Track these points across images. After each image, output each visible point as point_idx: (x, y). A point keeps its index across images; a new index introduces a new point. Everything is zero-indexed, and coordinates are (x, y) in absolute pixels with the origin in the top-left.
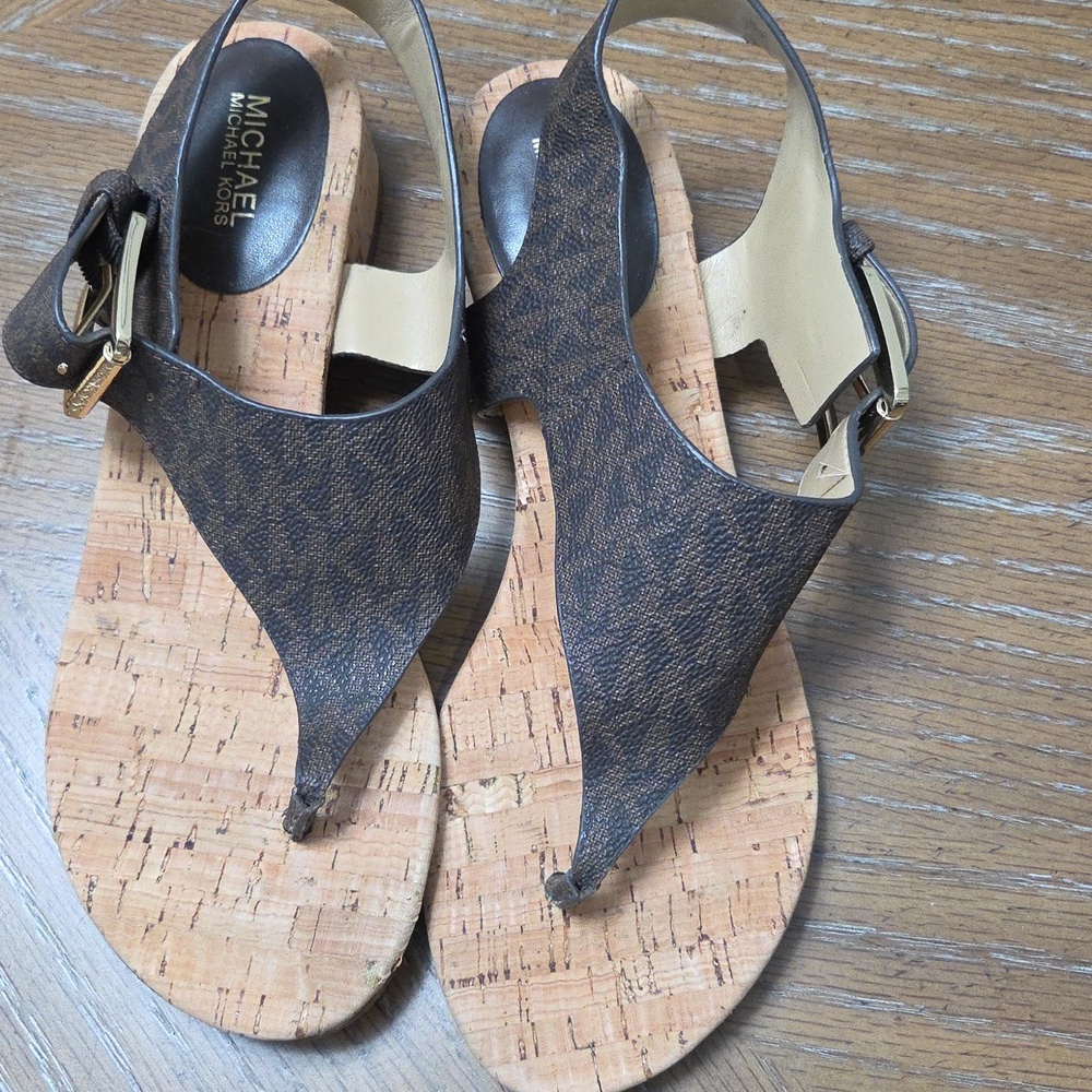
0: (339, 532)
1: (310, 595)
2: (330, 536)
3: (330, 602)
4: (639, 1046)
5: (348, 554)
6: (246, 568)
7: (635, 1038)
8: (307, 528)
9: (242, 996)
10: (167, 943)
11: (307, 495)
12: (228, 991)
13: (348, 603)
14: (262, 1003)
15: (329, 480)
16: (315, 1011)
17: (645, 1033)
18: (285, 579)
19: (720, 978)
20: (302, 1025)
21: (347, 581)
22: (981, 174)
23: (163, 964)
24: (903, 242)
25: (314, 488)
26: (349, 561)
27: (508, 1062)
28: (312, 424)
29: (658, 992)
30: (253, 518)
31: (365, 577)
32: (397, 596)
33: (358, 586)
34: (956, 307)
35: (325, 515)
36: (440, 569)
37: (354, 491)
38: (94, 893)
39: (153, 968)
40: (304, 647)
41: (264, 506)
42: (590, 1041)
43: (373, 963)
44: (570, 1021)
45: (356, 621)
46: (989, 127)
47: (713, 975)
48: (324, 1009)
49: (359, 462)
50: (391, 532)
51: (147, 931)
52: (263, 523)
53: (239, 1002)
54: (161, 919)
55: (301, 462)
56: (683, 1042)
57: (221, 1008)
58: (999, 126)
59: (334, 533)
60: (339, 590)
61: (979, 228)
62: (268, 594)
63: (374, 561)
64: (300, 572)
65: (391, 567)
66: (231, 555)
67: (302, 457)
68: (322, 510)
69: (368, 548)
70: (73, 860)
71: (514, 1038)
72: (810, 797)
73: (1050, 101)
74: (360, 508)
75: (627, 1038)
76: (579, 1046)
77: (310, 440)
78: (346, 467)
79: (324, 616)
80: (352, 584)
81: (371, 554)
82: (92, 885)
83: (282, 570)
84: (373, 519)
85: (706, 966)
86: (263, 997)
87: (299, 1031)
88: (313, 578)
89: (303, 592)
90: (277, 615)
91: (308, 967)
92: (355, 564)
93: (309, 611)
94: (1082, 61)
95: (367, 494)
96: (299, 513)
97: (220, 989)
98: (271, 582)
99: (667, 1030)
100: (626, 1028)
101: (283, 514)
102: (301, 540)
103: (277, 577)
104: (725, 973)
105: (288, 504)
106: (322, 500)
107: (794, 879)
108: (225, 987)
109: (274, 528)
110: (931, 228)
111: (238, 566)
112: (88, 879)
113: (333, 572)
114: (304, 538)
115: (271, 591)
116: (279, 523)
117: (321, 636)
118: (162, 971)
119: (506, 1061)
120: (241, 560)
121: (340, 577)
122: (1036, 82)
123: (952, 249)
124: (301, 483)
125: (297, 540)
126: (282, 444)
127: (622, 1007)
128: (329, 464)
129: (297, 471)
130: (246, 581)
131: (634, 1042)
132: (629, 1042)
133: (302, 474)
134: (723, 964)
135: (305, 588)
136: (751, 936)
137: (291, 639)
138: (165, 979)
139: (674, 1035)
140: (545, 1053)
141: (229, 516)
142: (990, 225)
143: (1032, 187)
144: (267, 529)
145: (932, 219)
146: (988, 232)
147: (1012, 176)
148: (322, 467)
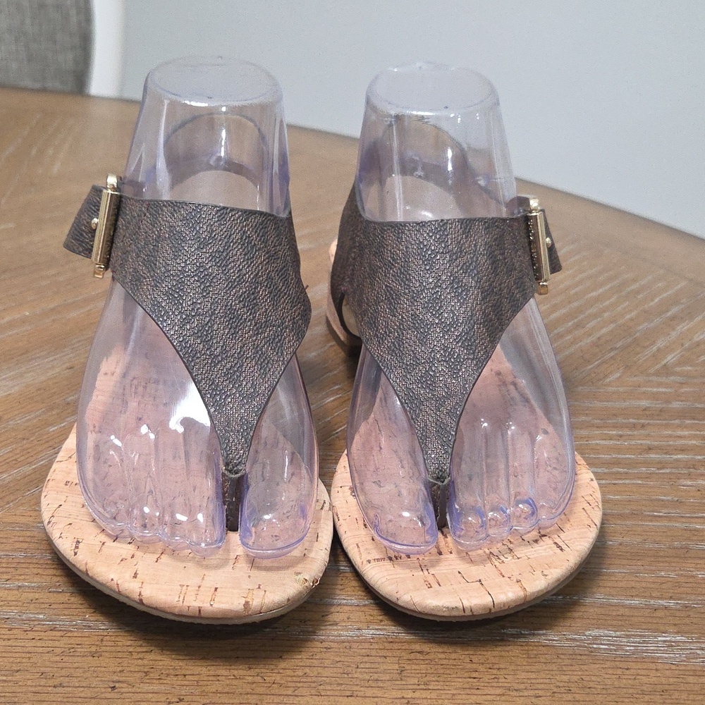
1: (212, 326)
2: (228, 284)
3: (226, 331)
5: (240, 297)
8: (212, 279)
9: (199, 588)
10: (138, 566)
11: (213, 258)
12: (188, 586)
13: (237, 334)
14: (216, 591)
15: (229, 247)
16: (258, 593)
19: (562, 550)
20: (249, 600)
22: (650, 565)
23: (136, 574)
24: (619, 613)
34: (688, 652)
43: (300, 573)
46: (639, 539)
48: (265, 591)
51: (122, 560)
53: (198, 591)
55: (211, 235)
56: (545, 575)
57: (183, 594)
58: (645, 538)
59: (231, 282)
60: (232, 323)
61: (671, 598)
62: (183, 327)
63: (256, 304)
64: (205, 309)
65: (267, 310)
67: (211, 232)
68: (223, 267)
69: (253, 294)
71: (421, 580)
73: (670, 520)
74: (249, 266)
77: (218, 220)
78: (241, 239)
79: (222, 343)
80: (241, 319)
81: (255, 298)
83: (193, 310)
84: (256, 275)
86: (216, 588)
87: (246, 603)
88: (214, 314)
89: (207, 326)
91: (250, 576)
92: (244, 305)
93: (211, 339)
94: (676, 499)
95: (253, 258)
96: (208, 269)
97: (182, 585)
98: (185, 320)
101: (196, 271)
102: (207, 287)
103: (189, 316)
105: (200, 264)
106: (222, 261)
108: (185, 584)
109: (189, 281)
110: (636, 602)
111: (161, 311)
113: (229, 310)
115: (185, 325)
116: (193, 278)
117: (219, 355)
118: (135, 577)
119: (416, 589)
120: (163, 307)
121: (233, 314)
122: (653, 512)
123: (659, 614)
124: (210, 249)
125: (204, 287)
126: (199, 223)
128: (230, 236)
129: (208, 242)
130: (166, 320)
133: (211, 243)
135: (209, 321)
142: (677, 595)
143: (692, 569)
144: (184, 282)
145: (632, 596)
146: (679, 600)
147: (673, 564)
148: (225, 238)
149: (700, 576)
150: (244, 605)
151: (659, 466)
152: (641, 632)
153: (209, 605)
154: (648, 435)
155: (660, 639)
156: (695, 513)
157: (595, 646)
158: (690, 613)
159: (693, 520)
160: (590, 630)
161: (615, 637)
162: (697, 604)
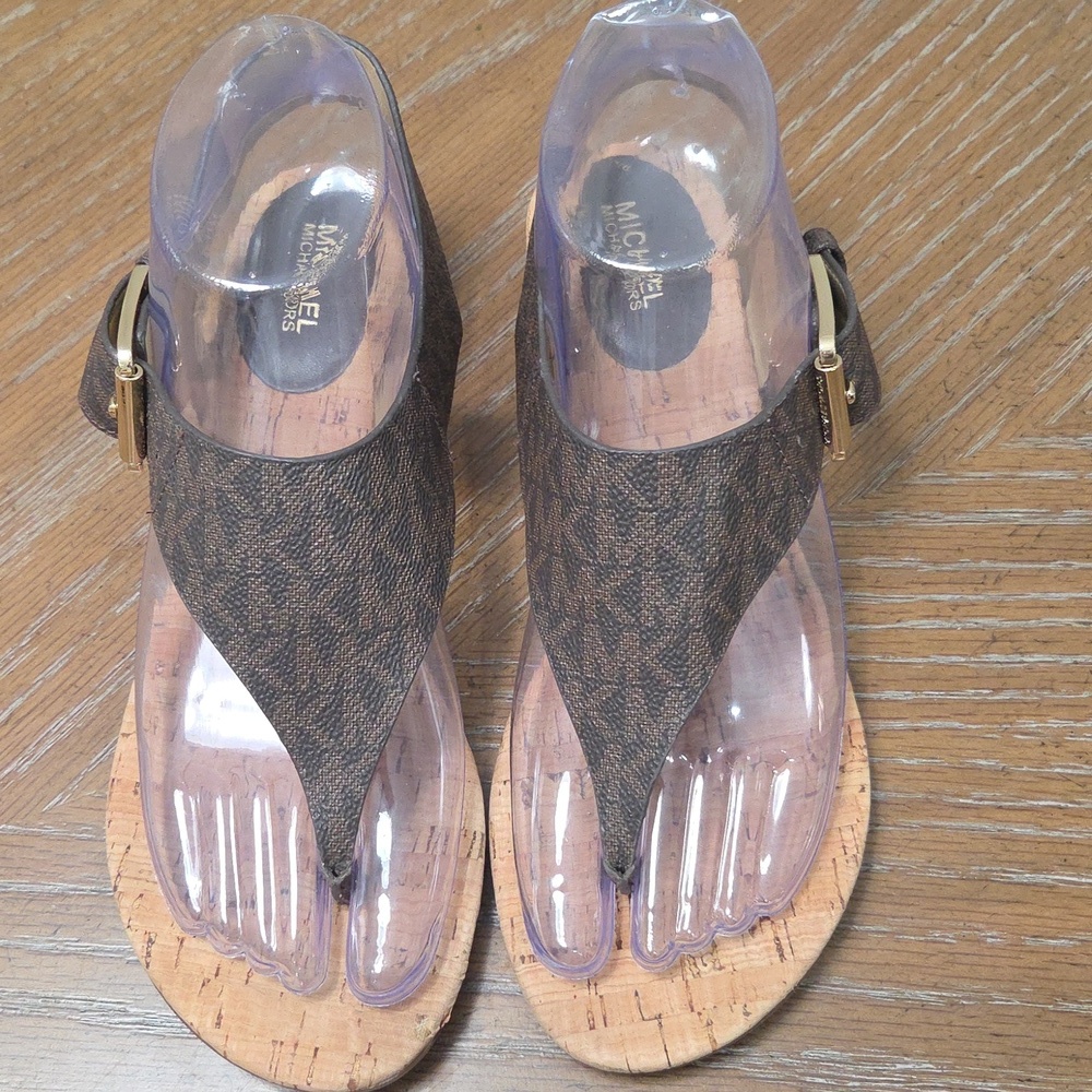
0: (321, 579)
1: (293, 651)
2: (312, 584)
3: (315, 655)
4: (705, 1017)
5: (331, 601)
6: (226, 629)
7: (700, 1010)
8: (287, 579)
9: (295, 1049)
10: (223, 998)
11: (287, 544)
12: (282, 1043)
13: (332, 655)
14: (315, 1055)
15: (309, 524)
16: (367, 1063)
17: (709, 1005)
18: (266, 637)
19: (782, 955)
20: (354, 1077)
21: (330, 630)
22: (923, 917)
23: (220, 1017)
25: (294, 536)
26: (332, 608)
27: (577, 1032)
28: (290, 468)
29: (721, 968)
30: (231, 574)
31: (349, 624)
32: (381, 640)
33: (342, 634)
35: (305, 563)
36: (420, 606)
37: (334, 533)
38: (154, 948)
39: (210, 1020)
40: (291, 705)
41: (242, 560)
42: (656, 1013)
43: (423, 1017)
44: (637, 994)
45: (342, 673)
46: (922, 860)
47: (774, 952)
48: (375, 1060)
49: (339, 501)
50: (372, 571)
51: (203, 985)
52: (242, 578)
53: (294, 1055)
54: (217, 975)
55: (280, 508)
56: (747, 1014)
57: (276, 1060)
58: (932, 856)
59: (316, 580)
60: (323, 641)
61: (936, 986)
62: (250, 654)
63: (358, 605)
64: (282, 626)
65: (374, 609)
66: (210, 616)
67: (279, 505)
68: (302, 558)
69: (351, 591)
70: (133, 917)
71: (583, 1009)
72: (863, 790)
73: (979, 816)
74: (342, 550)
75: (692, 1010)
76: (646, 1017)
77: (288, 485)
78: (326, 508)
79: (310, 672)
80: (336, 633)
81: (355, 597)
82: (150, 940)
83: (263, 626)
84: (355, 560)
85: (768, 944)
86: (316, 1049)
87: (351, 1082)
88: (296, 632)
89: (285, 649)
90: (261, 676)
91: (359, 1021)
92: (339, 611)
93: (294, 668)
94: (1002, 765)
95: (348, 533)
96: (278, 564)
97: (274, 1042)
98: (253, 642)
99: (732, 1003)
100: (691, 1001)
101: (262, 567)
102: (281, 592)
103: (258, 635)
104: (787, 950)
105: (267, 554)
106: (301, 547)
107: (850, 864)
108: (279, 1040)
109: (253, 582)
110: (884, 993)
111: (218, 627)
112: (147, 936)
113: (316, 624)
114: (284, 590)
115: (253, 651)
116: (259, 576)
117: (307, 692)
118: (218, 1024)
119: (575, 1031)
120: (221, 621)
121: (324, 628)
122: (960, 796)
123: (912, 1017)
124: (280, 530)
125: (277, 593)
126: (259, 490)
127: (687, 981)
128: (309, 508)
129: (276, 519)
130: (227, 643)
131: (700, 1014)
132: (695, 1014)
133: (281, 522)
134: (784, 942)
135: (288, 643)
136: (811, 916)
137: (277, 699)
138: (221, 1031)
139: (739, 1008)
140: (613, 1024)
141: (208, 574)
142: (946, 981)
143: (981, 926)
144: (246, 584)
145: (881, 981)
146: (945, 989)
147: (958, 915)
148: (301, 512)
149: (989, 940)
150: (348, 1085)
151: (997, 683)
152: (876, 1053)
153: (305, 1083)
154: (1000, 605)
155: (899, 1066)
156: (1020, 798)
157: (808, 1079)
158: (953, 1017)
159: (1012, 815)
160: (808, 1049)
161: (840, 1062)
162: (969, 999)
